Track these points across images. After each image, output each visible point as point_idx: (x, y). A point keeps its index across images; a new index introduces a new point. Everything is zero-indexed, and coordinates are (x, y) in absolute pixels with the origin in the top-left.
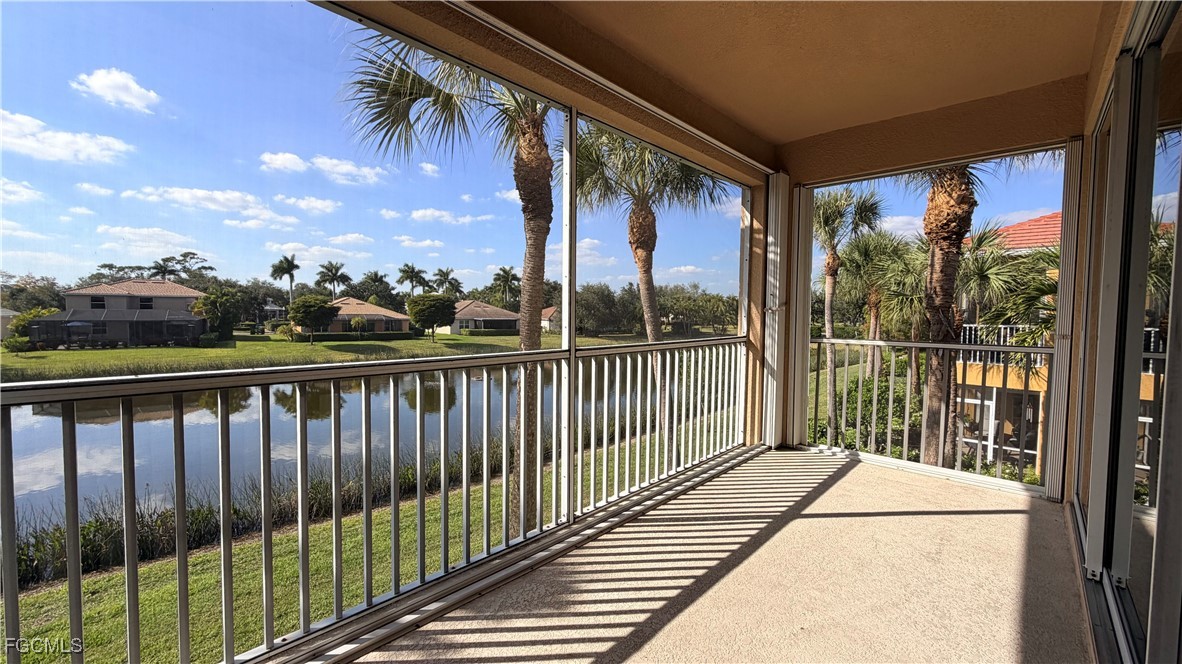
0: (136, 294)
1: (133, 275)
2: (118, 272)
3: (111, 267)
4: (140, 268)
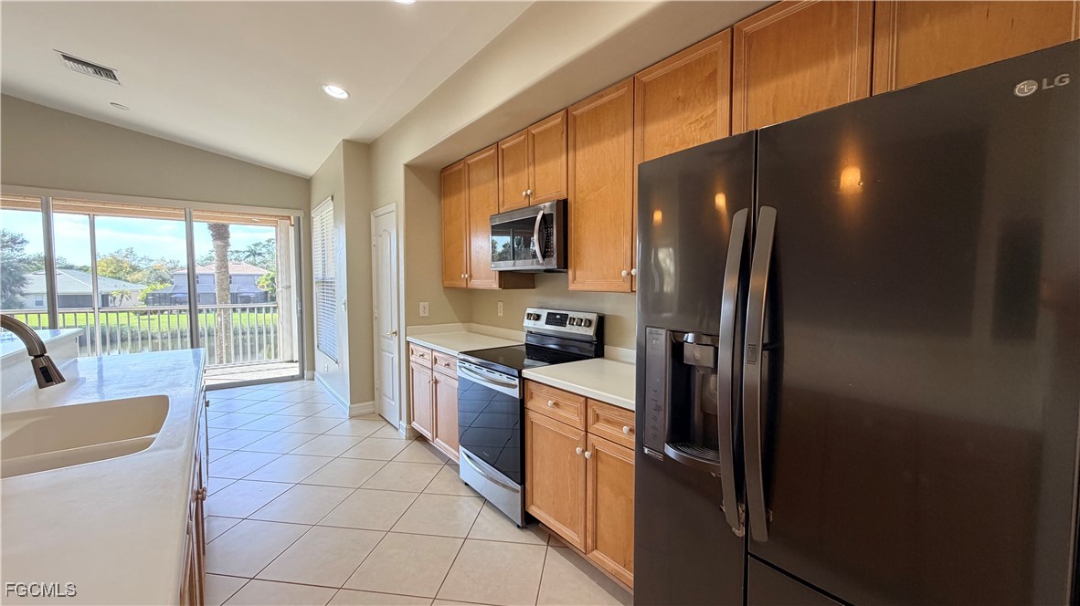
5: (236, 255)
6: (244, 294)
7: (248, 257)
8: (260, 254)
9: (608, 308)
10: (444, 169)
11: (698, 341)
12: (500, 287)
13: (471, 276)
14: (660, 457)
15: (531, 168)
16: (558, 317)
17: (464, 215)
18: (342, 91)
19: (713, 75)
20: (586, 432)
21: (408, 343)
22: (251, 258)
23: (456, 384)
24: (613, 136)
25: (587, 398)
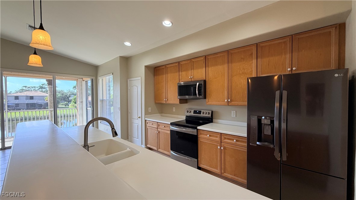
0: (28, 95)
1: (32, 89)
2: (28, 88)
3: (26, 87)
4: (34, 87)
5: (34, 88)
6: (39, 104)
7: (39, 89)
8: (44, 88)
9: (214, 109)
10: (156, 68)
11: (265, 118)
12: (180, 103)
13: (167, 100)
14: (256, 145)
15: (192, 71)
16: (198, 111)
17: (165, 82)
18: (129, 43)
19: (252, 54)
20: (221, 142)
21: (146, 120)
22: (41, 90)
23: (169, 132)
24: (221, 65)
25: (221, 133)
